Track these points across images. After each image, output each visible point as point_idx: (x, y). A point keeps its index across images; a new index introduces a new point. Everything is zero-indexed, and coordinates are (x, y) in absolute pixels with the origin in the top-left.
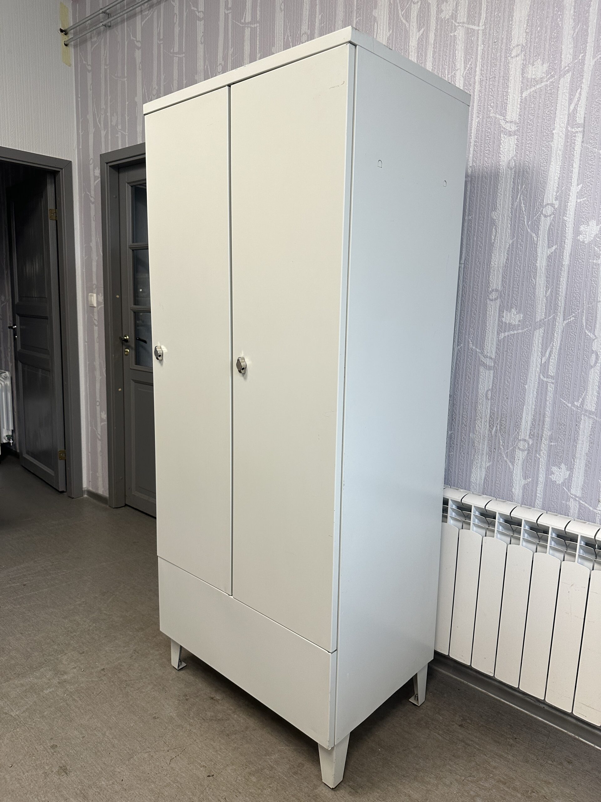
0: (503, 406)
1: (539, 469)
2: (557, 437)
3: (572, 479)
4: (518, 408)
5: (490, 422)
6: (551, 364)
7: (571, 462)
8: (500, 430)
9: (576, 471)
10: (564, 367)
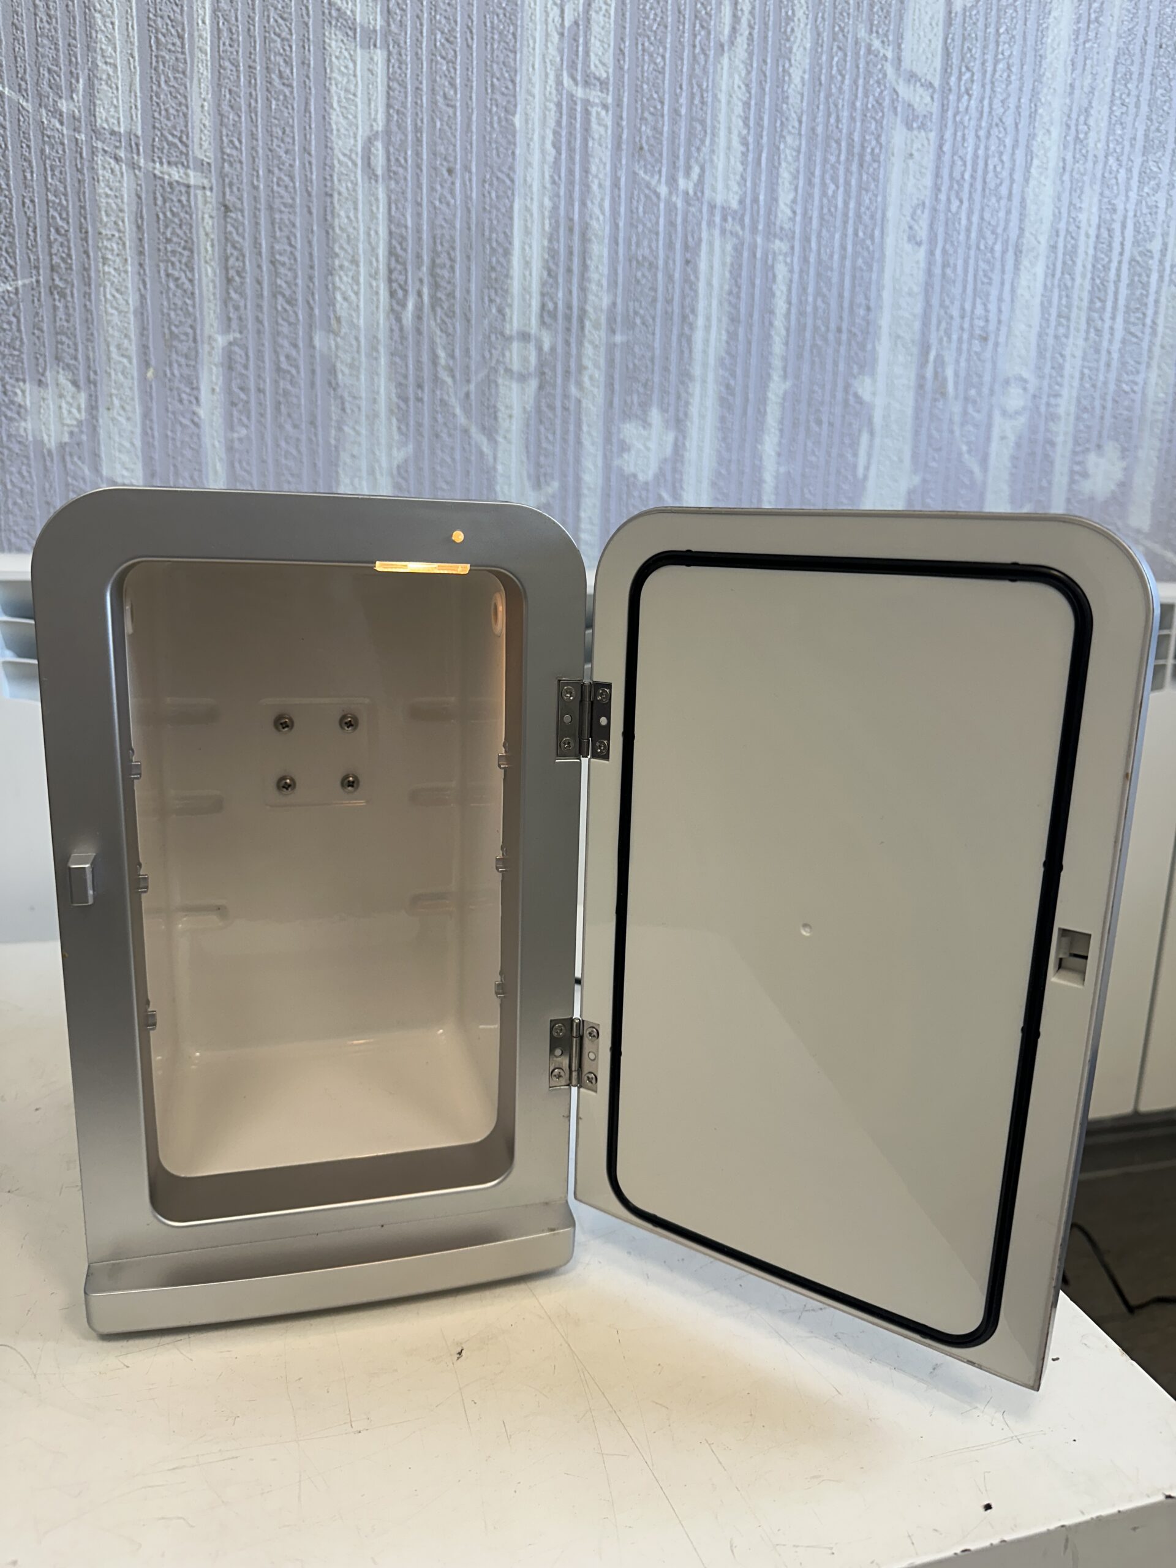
0: (437, 203)
1: (579, 442)
2: (631, 313)
3: (682, 456)
4: (494, 212)
5: (393, 277)
6: (595, 29)
7: (679, 397)
8: (433, 308)
9: (693, 431)
10: (640, 47)
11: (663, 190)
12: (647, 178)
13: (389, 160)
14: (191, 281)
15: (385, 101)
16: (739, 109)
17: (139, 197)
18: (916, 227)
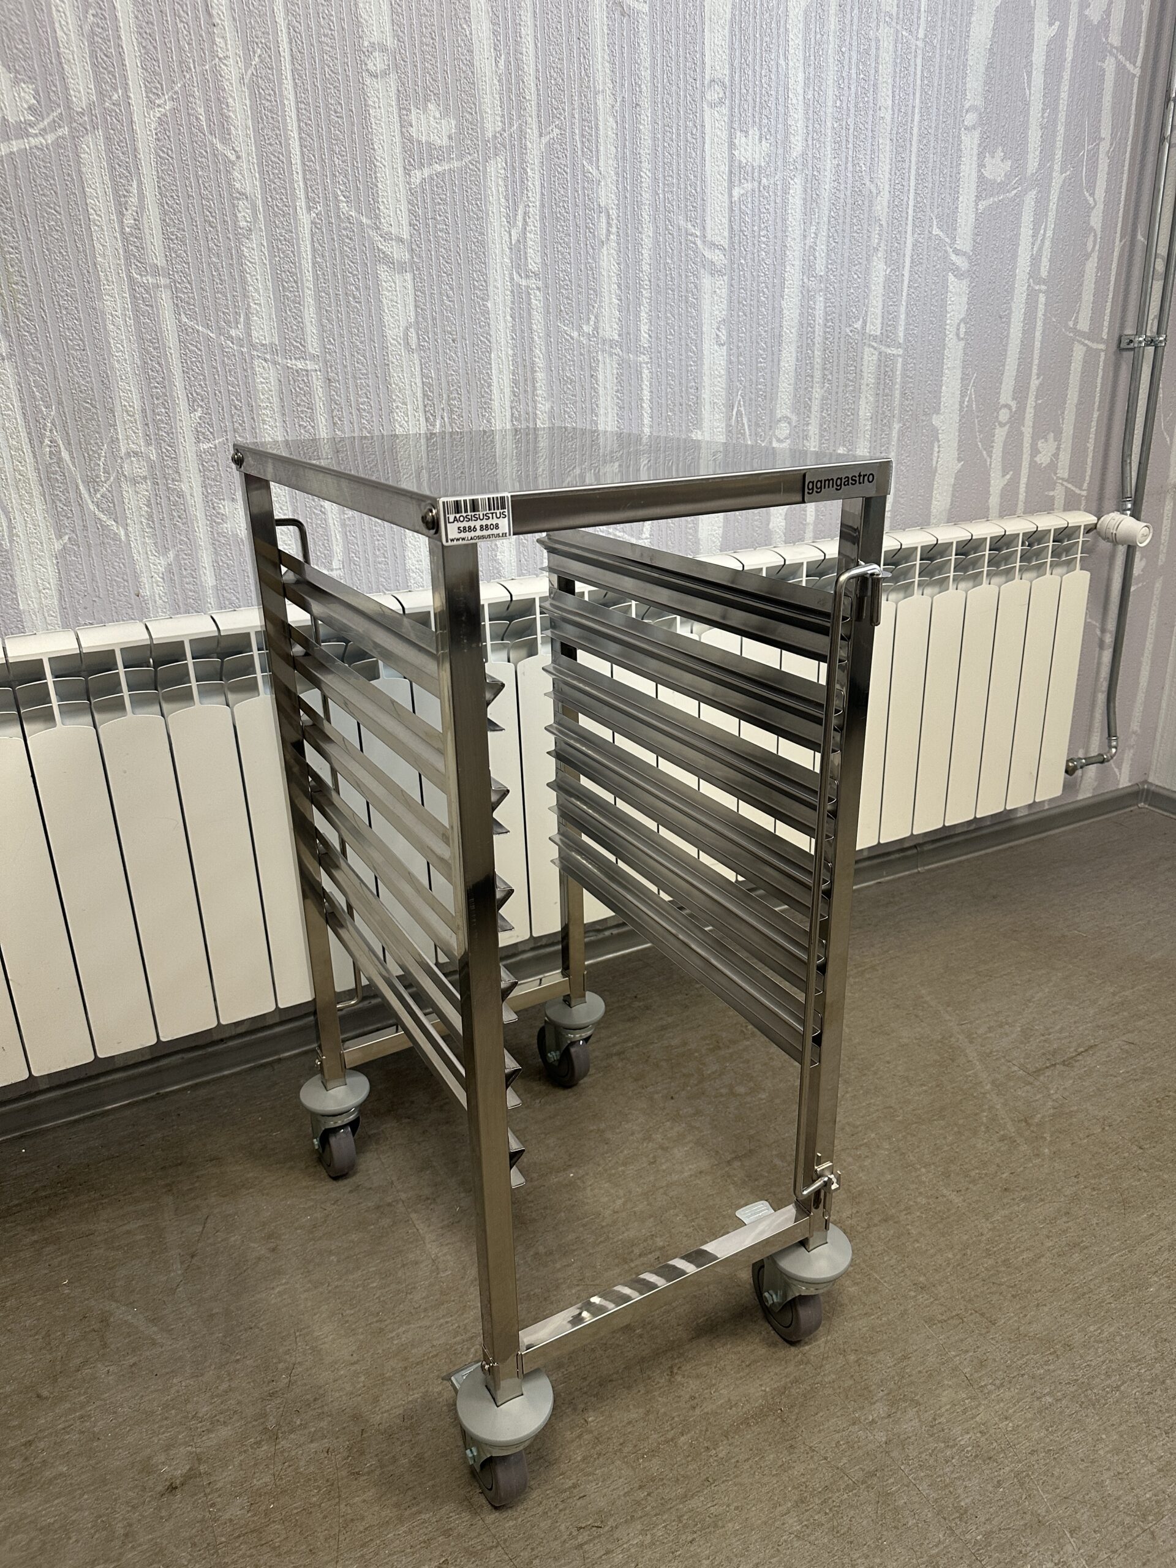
0: (448, 361)
4: (480, 361)
5: (427, 409)
6: (529, 243)
10: (555, 249)
11: (575, 334)
12: (566, 328)
13: (419, 339)
14: (313, 427)
15: (413, 303)
16: (614, 279)
17: (280, 381)
18: (720, 334)
